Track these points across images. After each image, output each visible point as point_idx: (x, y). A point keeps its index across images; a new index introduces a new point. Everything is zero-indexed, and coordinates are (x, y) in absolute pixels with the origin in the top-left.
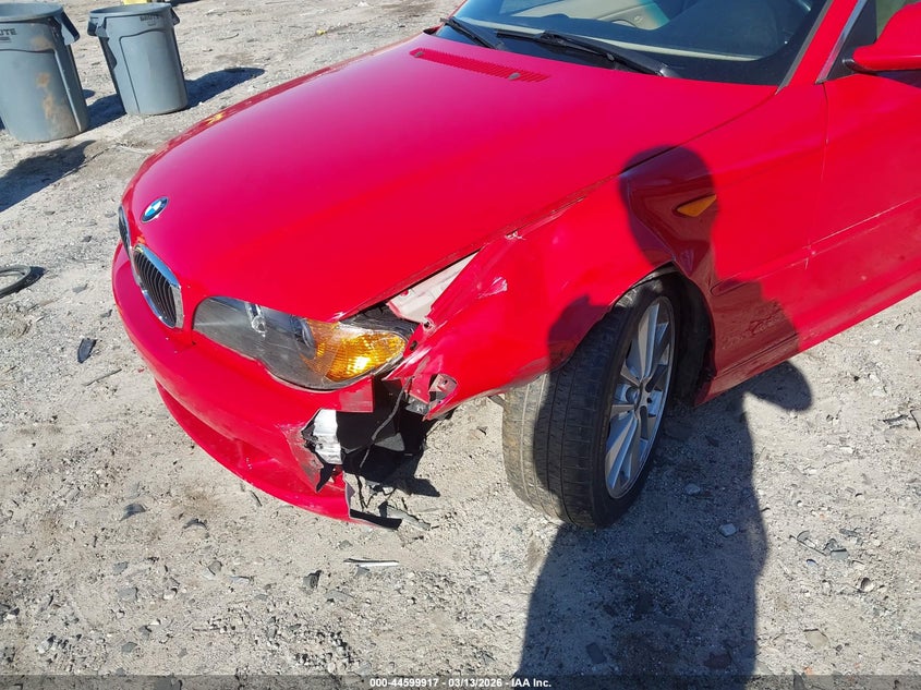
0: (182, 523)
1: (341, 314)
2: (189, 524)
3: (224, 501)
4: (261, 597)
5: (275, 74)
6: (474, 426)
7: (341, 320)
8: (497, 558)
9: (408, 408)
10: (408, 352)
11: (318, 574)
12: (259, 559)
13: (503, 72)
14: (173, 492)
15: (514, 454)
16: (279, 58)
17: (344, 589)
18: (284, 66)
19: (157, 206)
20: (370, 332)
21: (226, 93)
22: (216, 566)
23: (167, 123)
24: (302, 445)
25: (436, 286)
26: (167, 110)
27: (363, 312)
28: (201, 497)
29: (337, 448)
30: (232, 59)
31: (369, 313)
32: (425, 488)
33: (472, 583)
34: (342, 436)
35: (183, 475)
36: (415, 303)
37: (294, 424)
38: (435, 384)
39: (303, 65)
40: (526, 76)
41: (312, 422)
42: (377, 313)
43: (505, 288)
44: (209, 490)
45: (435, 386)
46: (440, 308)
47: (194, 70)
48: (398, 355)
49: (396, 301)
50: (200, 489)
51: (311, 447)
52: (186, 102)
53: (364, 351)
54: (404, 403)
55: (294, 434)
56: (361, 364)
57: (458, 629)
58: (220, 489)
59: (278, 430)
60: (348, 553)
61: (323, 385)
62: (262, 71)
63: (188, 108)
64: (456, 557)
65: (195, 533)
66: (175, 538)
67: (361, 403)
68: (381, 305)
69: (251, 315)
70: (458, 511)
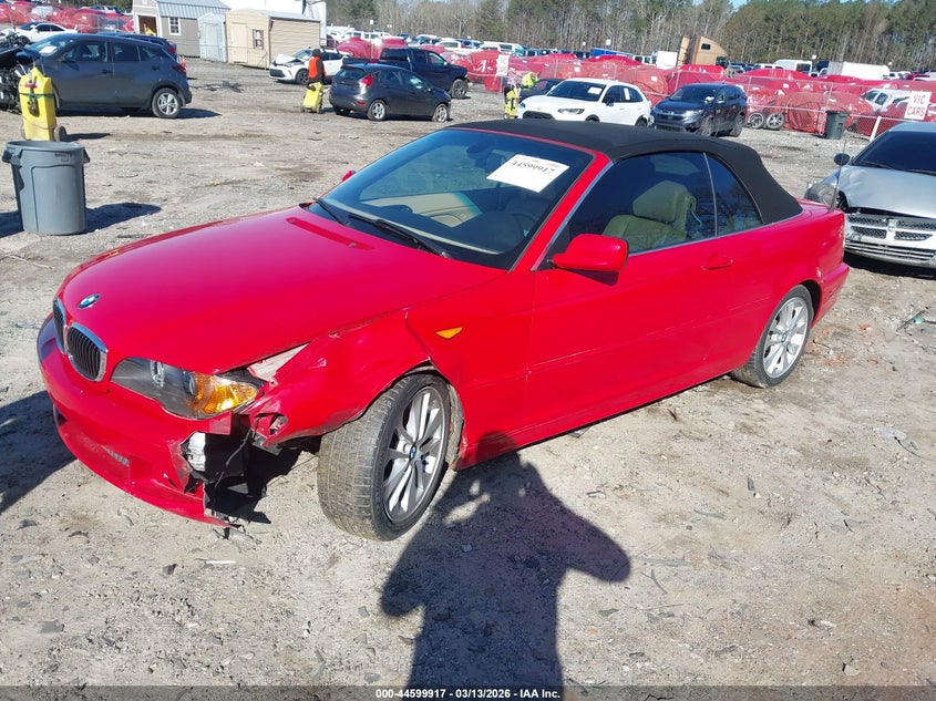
0: (68, 533)
1: (217, 370)
2: (74, 534)
3: (104, 522)
4: (129, 579)
5: (171, 213)
6: (305, 483)
7: (217, 374)
8: (307, 561)
9: (254, 444)
10: (257, 398)
11: (175, 566)
12: (128, 557)
13: (346, 241)
14: (61, 514)
15: (323, 478)
16: (176, 200)
17: (192, 575)
18: (180, 207)
19: (91, 299)
20: (235, 383)
21: (122, 224)
22: (94, 560)
23: (64, 243)
24: (180, 455)
25: (281, 360)
26: (65, 232)
27: (231, 371)
28: (84, 518)
29: (203, 459)
30: (130, 195)
31: (235, 373)
32: (262, 518)
33: (286, 574)
34: (207, 450)
35: (69, 503)
36: (266, 369)
37: (176, 440)
38: (274, 424)
39: (199, 210)
40: (360, 245)
41: (188, 440)
42: (241, 372)
43: (325, 365)
44: (91, 514)
45: (274, 426)
46: (282, 373)
47: (92, 201)
48: (250, 399)
49: (253, 366)
50: (84, 513)
51: (186, 456)
52: (83, 228)
53: (230, 395)
54: (251, 440)
55: (175, 447)
56: (227, 405)
57: (273, 599)
58: (99, 514)
59: (165, 445)
60: (197, 555)
61: (200, 415)
62: (157, 209)
63: (85, 232)
64: (277, 560)
65: (78, 541)
66: (60, 542)
67: (223, 428)
68: (244, 368)
69: (153, 373)
70: (284, 534)
